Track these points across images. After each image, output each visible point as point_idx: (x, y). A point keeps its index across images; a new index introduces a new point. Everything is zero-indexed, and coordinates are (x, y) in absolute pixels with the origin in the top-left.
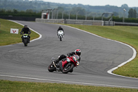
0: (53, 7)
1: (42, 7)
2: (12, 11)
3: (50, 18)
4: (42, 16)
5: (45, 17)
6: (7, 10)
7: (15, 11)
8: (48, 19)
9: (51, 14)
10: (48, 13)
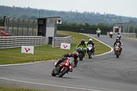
0: (124, 21)
1: (114, 21)
2: (84, 24)
3: (122, 31)
4: (114, 30)
5: (117, 30)
6: (78, 24)
7: (87, 25)
8: (120, 32)
9: (122, 27)
10: (119, 27)
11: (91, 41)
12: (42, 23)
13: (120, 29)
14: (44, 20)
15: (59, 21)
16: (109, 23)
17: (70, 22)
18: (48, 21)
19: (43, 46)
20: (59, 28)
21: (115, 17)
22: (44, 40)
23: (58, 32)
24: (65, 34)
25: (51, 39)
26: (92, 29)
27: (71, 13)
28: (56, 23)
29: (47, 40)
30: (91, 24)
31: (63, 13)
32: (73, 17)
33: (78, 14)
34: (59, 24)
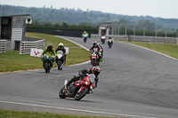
0: (113, 20)
1: (100, 20)
2: (61, 24)
3: (110, 33)
4: (100, 31)
5: (104, 32)
6: (54, 23)
7: (65, 25)
8: (107, 34)
9: (111, 28)
10: (107, 27)
11: (61, 47)
12: (7, 23)
13: (108, 30)
14: (10, 19)
15: (29, 20)
16: (93, 22)
17: (42, 21)
18: (14, 20)
19: (8, 53)
20: (29, 29)
21: (102, 15)
22: (9, 45)
23: (27, 35)
24: (37, 37)
25: (17, 43)
26: (72, 30)
27: (44, 10)
28: (24, 23)
29: (13, 45)
30: (70, 23)
31: (33, 9)
32: (47, 15)
33: (53, 11)
34: (28, 24)
